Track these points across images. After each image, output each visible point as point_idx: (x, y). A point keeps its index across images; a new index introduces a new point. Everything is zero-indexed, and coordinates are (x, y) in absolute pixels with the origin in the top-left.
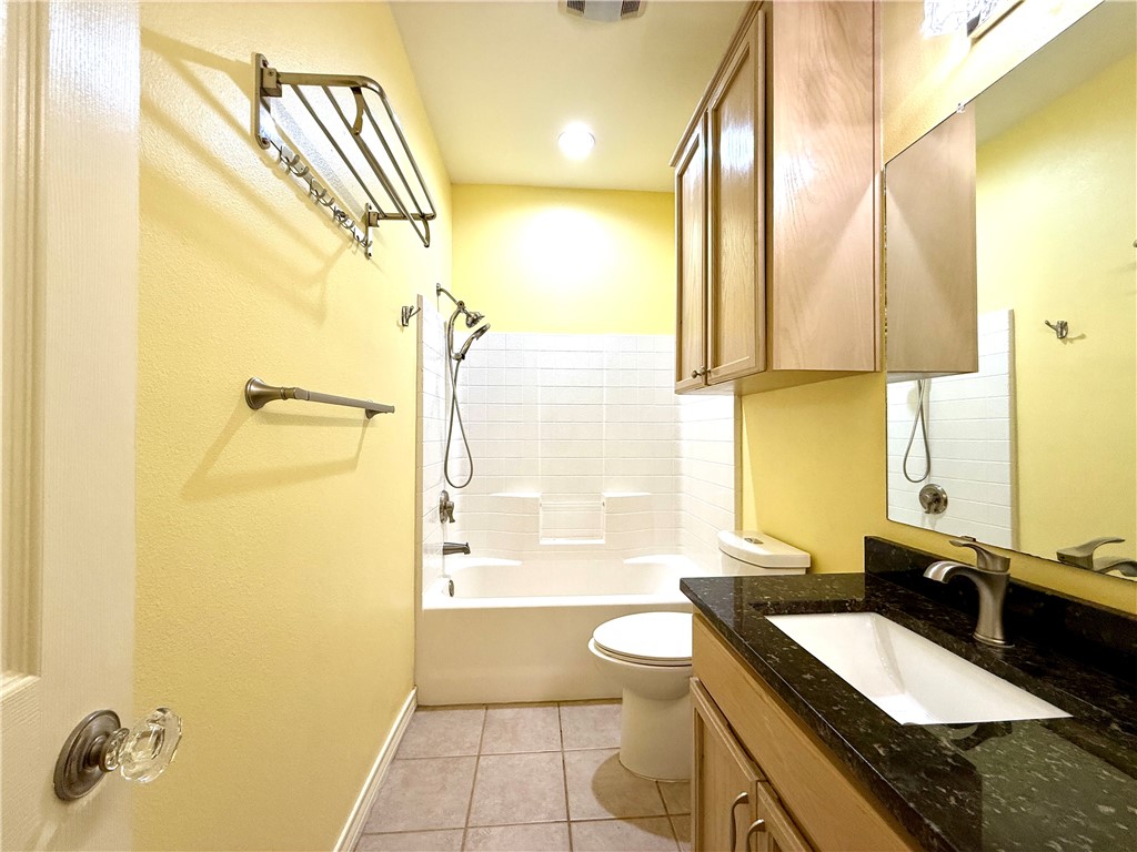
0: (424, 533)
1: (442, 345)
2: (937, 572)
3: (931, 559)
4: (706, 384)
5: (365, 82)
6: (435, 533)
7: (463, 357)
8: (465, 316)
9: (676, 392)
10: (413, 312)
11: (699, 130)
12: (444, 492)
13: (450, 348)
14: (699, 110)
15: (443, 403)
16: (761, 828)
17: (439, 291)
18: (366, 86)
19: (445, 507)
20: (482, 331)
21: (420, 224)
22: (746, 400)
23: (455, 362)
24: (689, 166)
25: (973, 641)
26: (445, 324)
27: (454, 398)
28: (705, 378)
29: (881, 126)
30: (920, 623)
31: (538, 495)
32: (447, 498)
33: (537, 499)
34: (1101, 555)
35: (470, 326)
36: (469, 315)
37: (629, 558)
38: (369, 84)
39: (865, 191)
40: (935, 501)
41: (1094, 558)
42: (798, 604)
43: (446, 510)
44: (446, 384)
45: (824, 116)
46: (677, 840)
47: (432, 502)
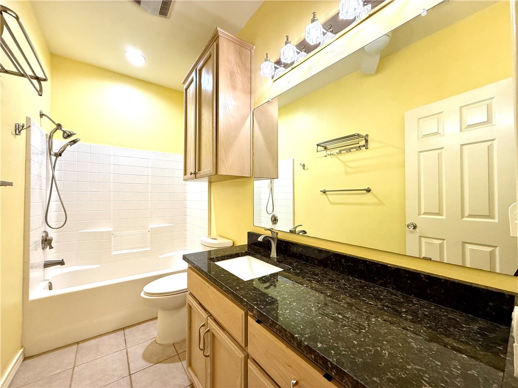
0: (30, 257)
1: (45, 146)
2: (260, 239)
3: (260, 235)
4: (196, 178)
5: (6, 9)
6: (38, 256)
7: (60, 155)
8: (62, 132)
9: (184, 180)
10: (25, 127)
11: (193, 74)
12: (45, 232)
13: (50, 149)
14: (193, 67)
15: (44, 181)
16: (208, 331)
17: (42, 115)
18: (6, 12)
19: (46, 240)
20: (74, 142)
21: (35, 82)
22: (212, 184)
23: (54, 158)
24: (190, 87)
25: (270, 257)
26: (47, 135)
27: (53, 177)
28: (196, 175)
29: (253, 96)
30: (258, 255)
31: (111, 229)
32: (47, 235)
33: (110, 232)
34: (298, 230)
35: (65, 138)
36: (64, 132)
37: (161, 255)
38: (8, 11)
39: (248, 116)
40: (275, 220)
41: (296, 231)
42: (224, 256)
43: (47, 242)
44: (47, 170)
45: (236, 88)
46: (181, 361)
47: (36, 237)
